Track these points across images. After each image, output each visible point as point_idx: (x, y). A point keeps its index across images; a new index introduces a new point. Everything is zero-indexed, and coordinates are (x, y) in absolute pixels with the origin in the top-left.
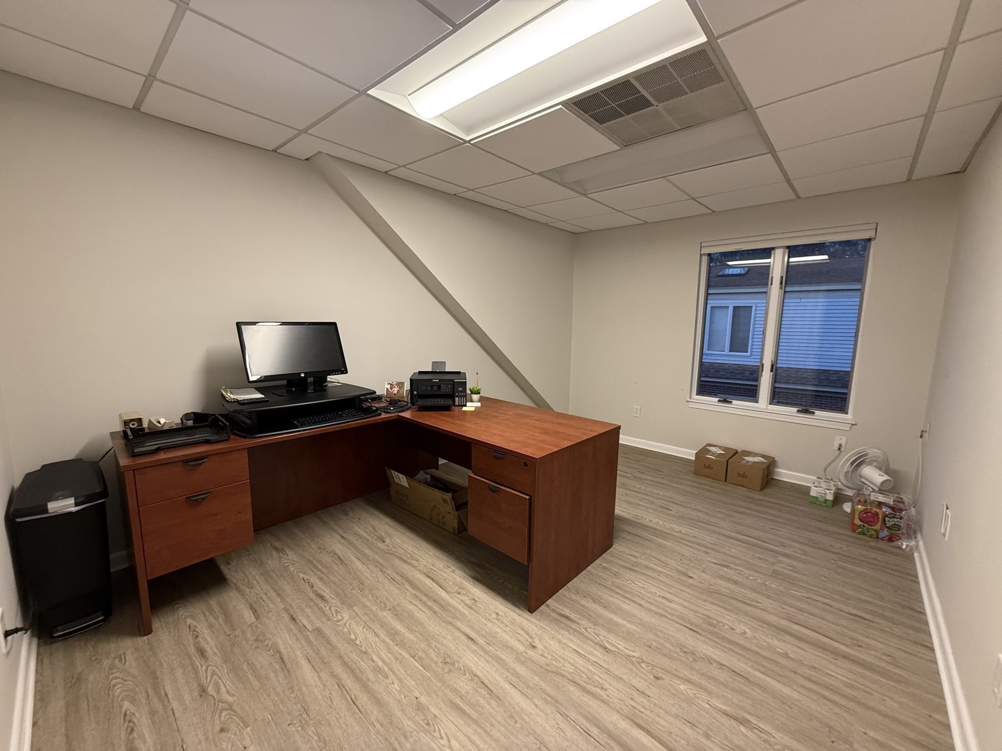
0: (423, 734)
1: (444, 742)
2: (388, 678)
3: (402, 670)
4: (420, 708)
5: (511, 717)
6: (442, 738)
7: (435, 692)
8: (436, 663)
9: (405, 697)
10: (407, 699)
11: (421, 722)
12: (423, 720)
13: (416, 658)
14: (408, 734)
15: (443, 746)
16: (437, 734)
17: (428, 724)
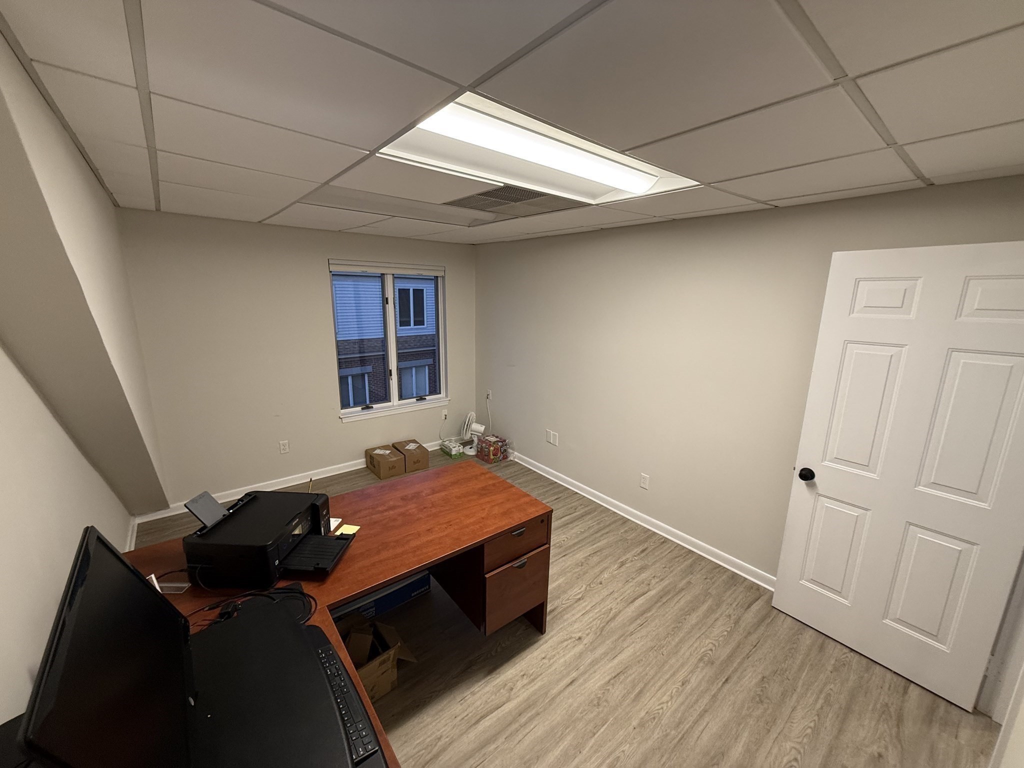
0: (663, 722)
1: (665, 706)
2: (619, 757)
3: (609, 744)
4: (642, 725)
5: (639, 662)
6: (662, 708)
7: (627, 713)
8: (599, 713)
9: (634, 739)
10: (636, 737)
11: (654, 723)
12: (652, 723)
13: (595, 731)
14: (664, 733)
15: (667, 707)
16: (661, 711)
17: (654, 718)
